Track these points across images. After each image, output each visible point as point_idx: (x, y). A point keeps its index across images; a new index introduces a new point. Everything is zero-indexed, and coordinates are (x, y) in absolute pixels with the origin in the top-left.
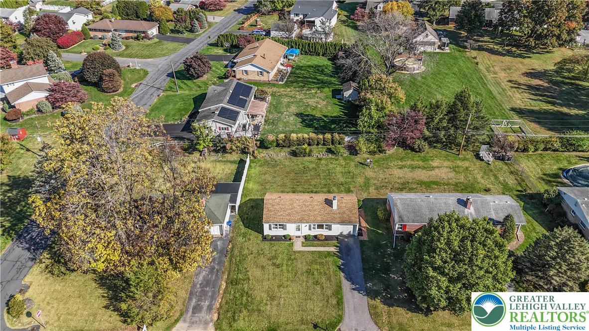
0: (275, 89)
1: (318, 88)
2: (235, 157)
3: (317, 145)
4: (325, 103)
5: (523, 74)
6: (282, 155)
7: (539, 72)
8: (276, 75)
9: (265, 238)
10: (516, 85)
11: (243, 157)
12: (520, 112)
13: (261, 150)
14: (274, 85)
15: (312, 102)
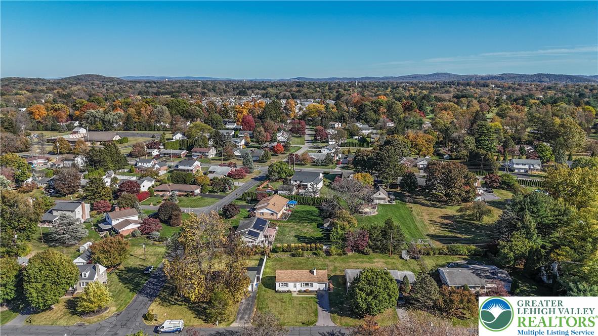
0: (281, 223)
1: (309, 223)
2: (258, 257)
3: (307, 251)
4: (312, 230)
5: (439, 217)
6: (286, 256)
7: (450, 216)
8: (281, 216)
9: (277, 292)
10: (433, 222)
11: (262, 257)
12: (432, 237)
13: (273, 253)
14: (280, 221)
15: (305, 230)
